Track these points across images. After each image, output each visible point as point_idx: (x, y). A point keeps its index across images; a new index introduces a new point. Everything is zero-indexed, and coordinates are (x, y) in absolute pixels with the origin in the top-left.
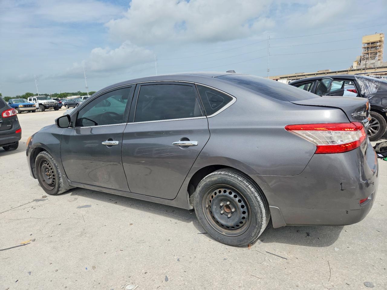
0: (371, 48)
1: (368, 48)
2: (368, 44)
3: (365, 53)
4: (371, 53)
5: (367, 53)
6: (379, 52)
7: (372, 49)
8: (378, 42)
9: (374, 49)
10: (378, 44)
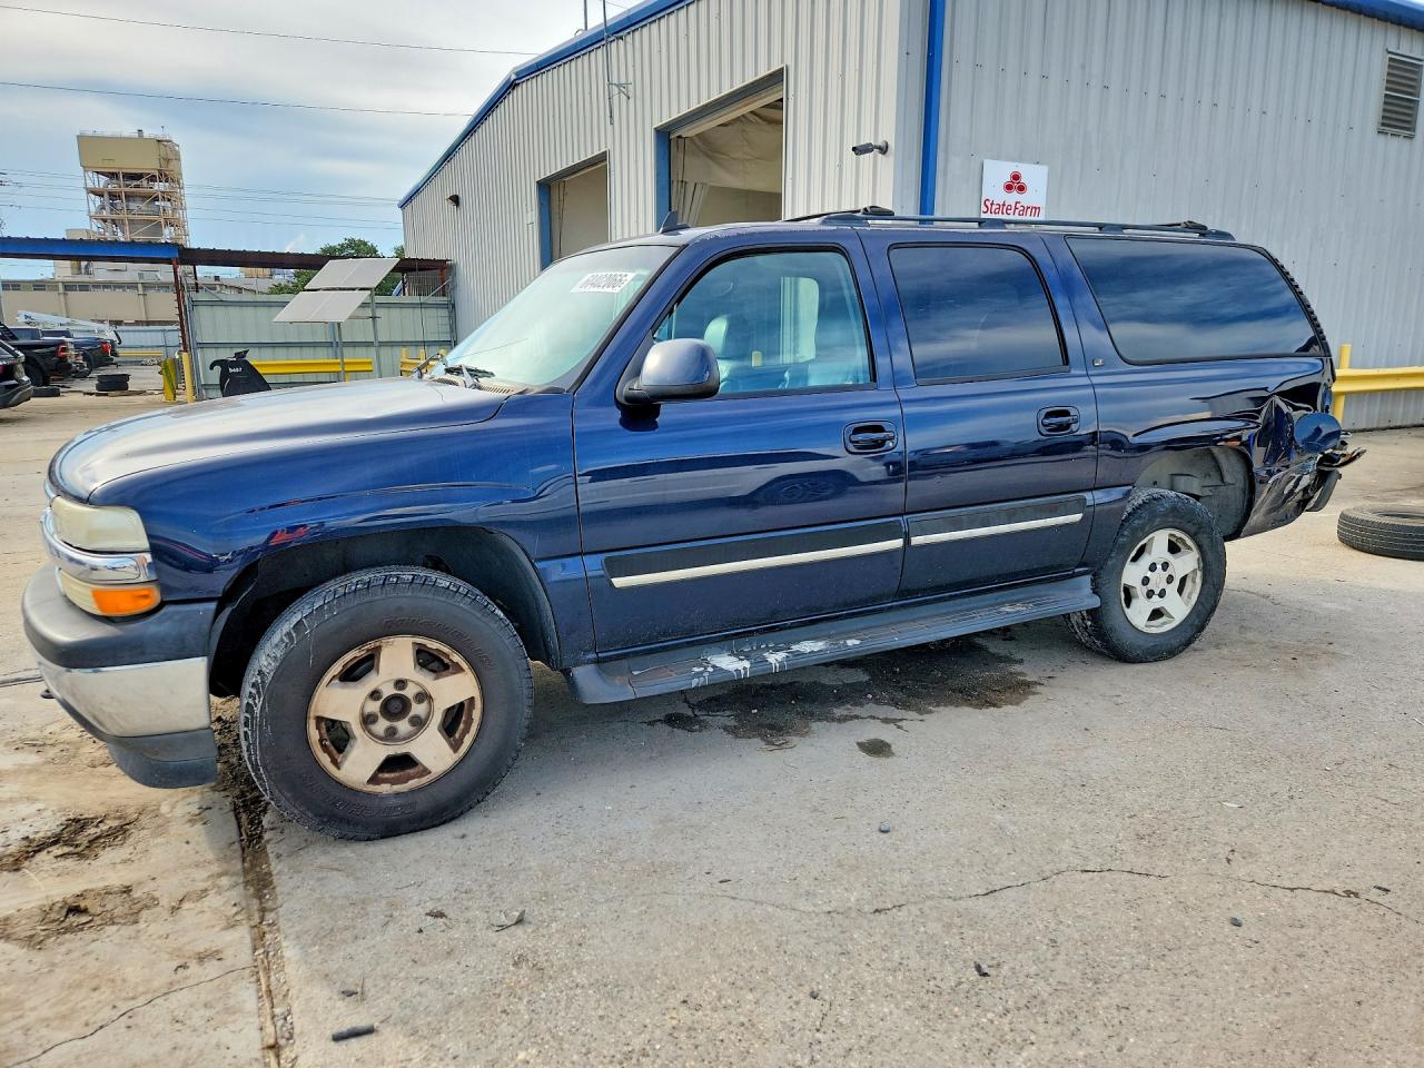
0: (129, 197)
1: (113, 196)
2: (112, 176)
3: (105, 221)
4: (129, 220)
5: (113, 221)
6: (169, 223)
7: (133, 206)
8: (152, 179)
9: (143, 206)
10: (159, 187)
